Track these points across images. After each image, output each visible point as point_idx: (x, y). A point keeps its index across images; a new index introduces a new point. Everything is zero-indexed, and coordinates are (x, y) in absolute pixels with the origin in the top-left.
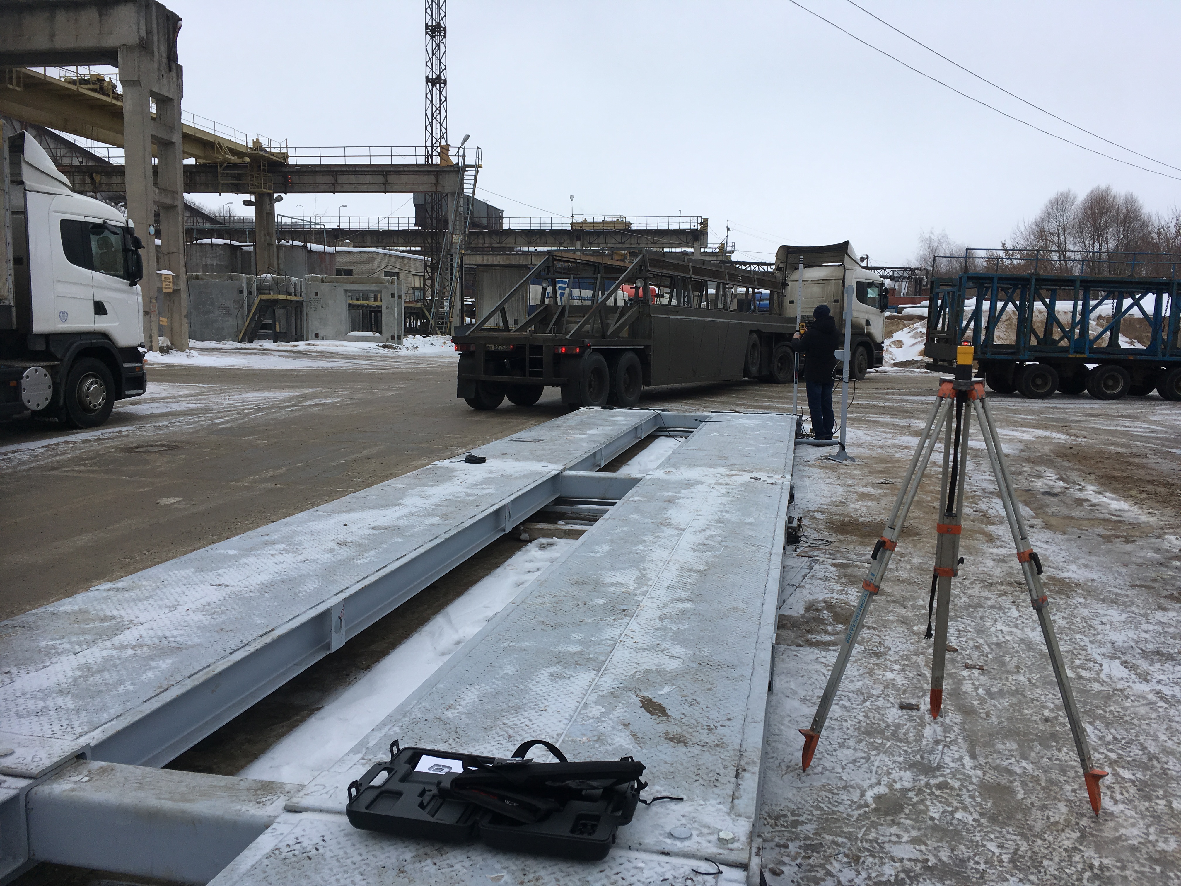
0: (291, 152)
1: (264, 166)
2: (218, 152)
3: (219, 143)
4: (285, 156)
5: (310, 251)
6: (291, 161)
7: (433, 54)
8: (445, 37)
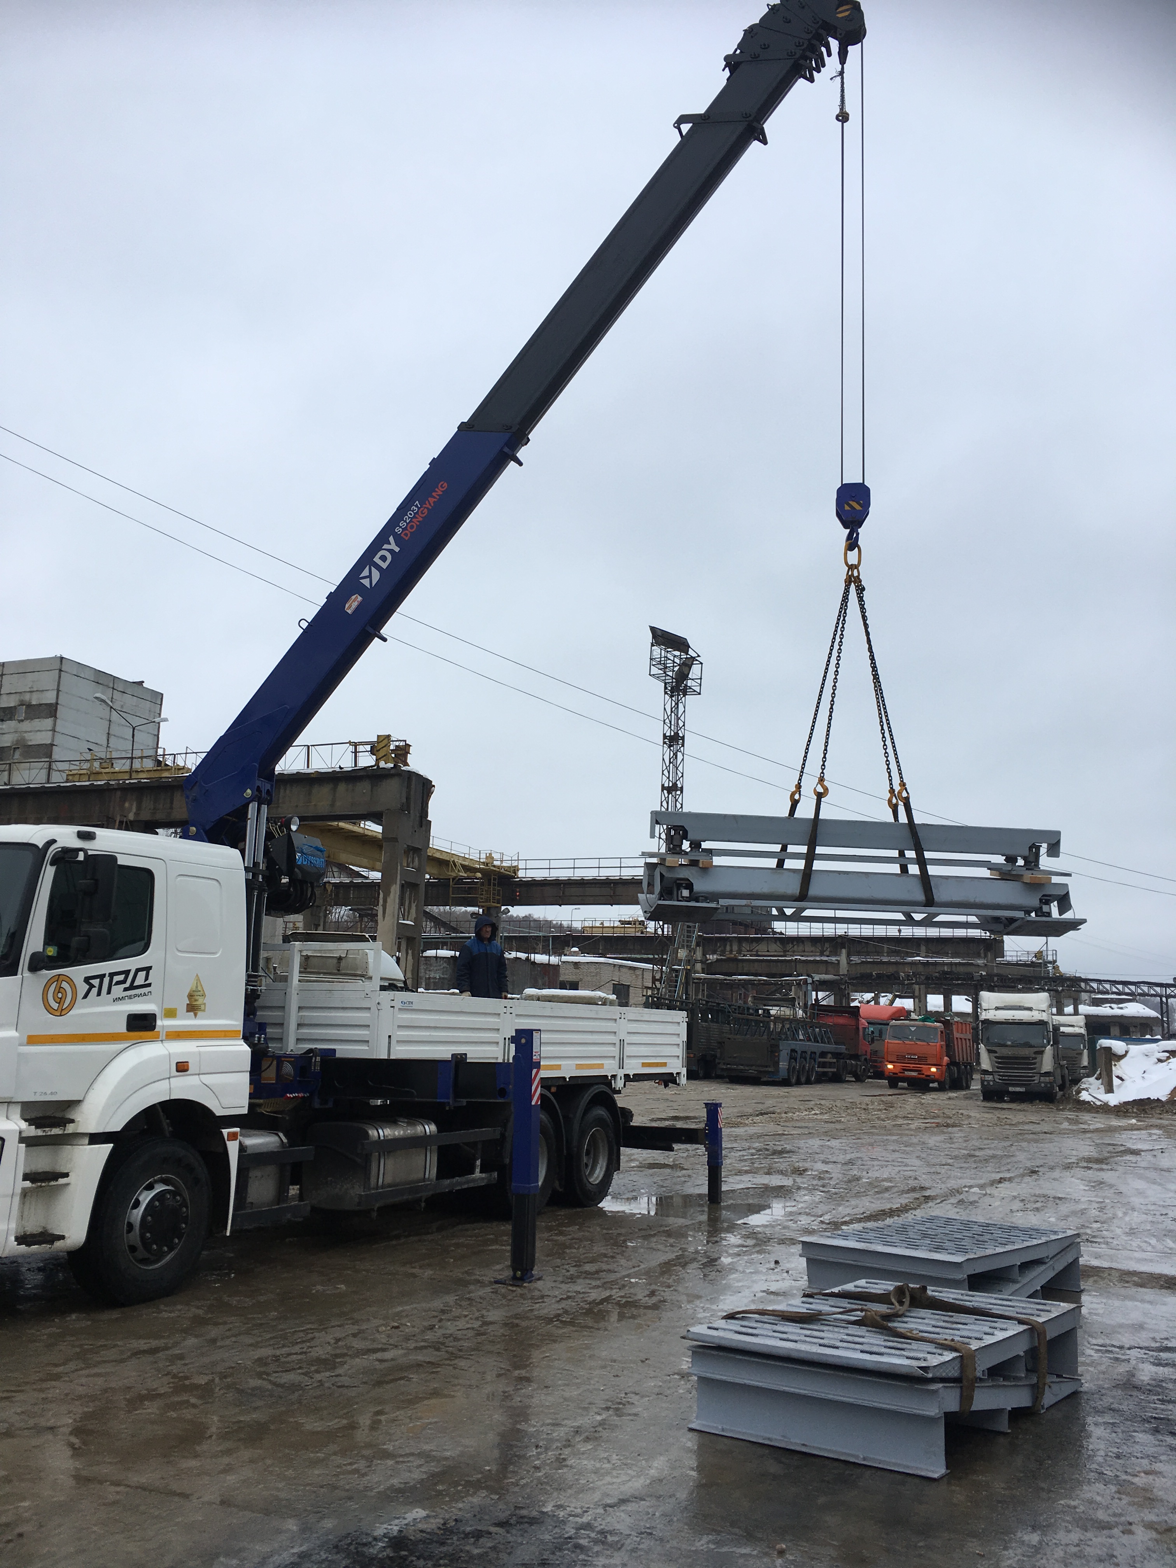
0: (521, 865)
1: (494, 879)
2: (453, 870)
3: (454, 862)
4: (515, 869)
5: (534, 963)
6: (521, 874)
7: (670, 763)
8: (683, 745)
